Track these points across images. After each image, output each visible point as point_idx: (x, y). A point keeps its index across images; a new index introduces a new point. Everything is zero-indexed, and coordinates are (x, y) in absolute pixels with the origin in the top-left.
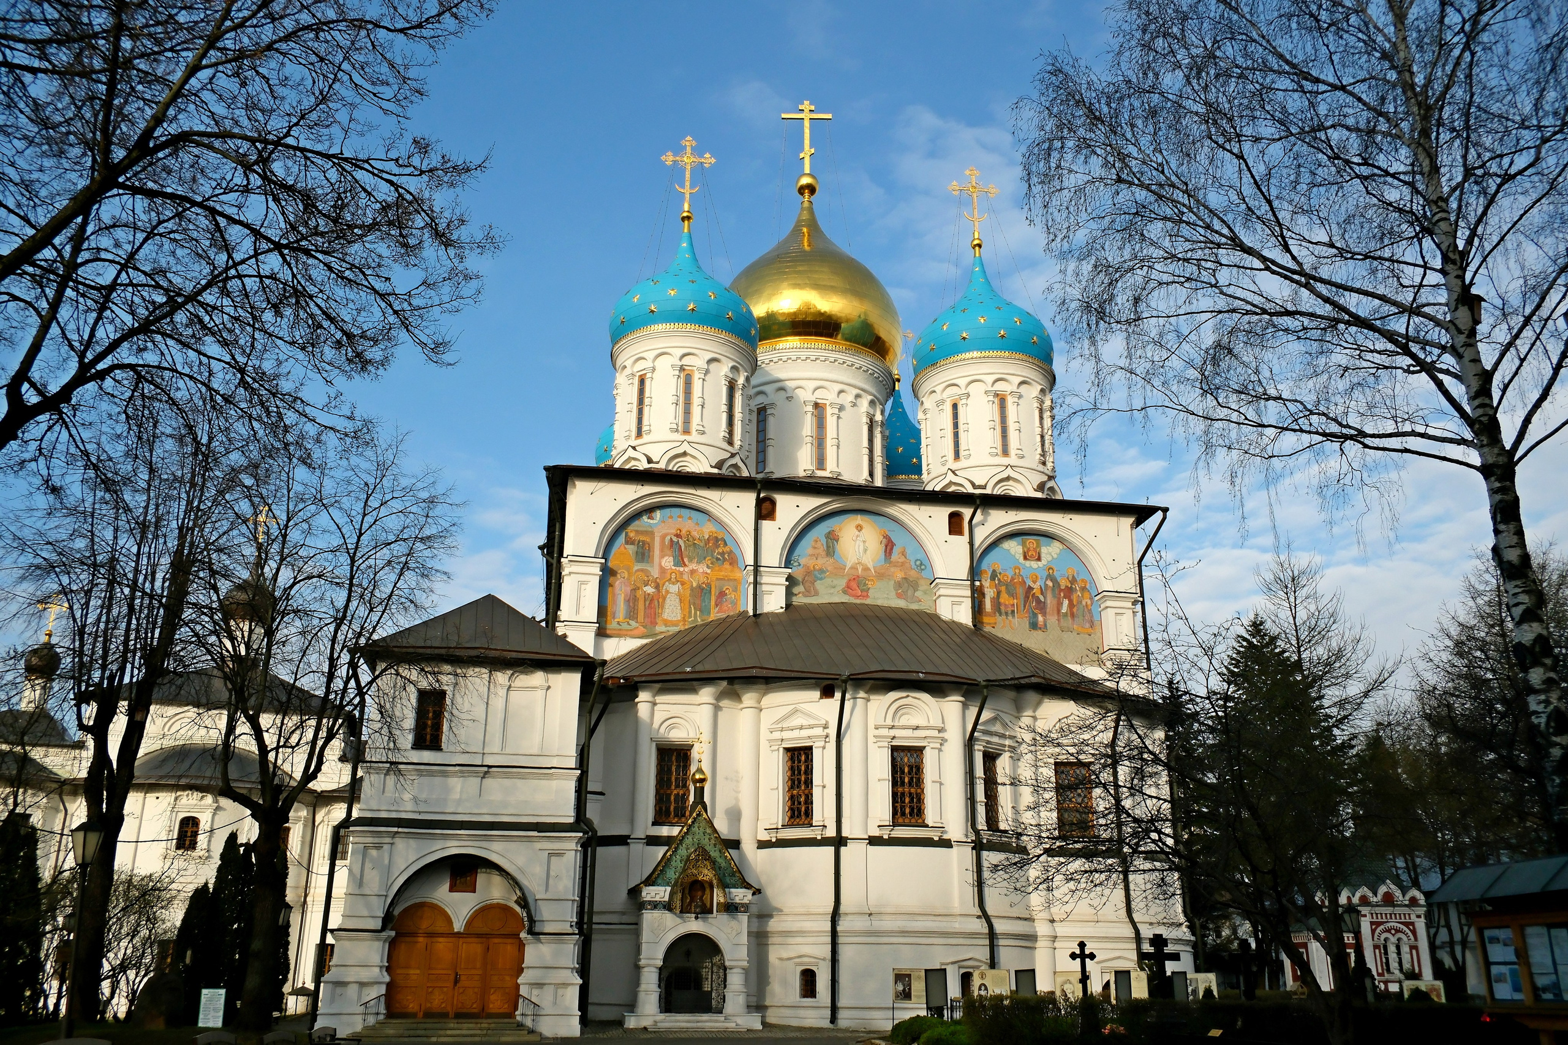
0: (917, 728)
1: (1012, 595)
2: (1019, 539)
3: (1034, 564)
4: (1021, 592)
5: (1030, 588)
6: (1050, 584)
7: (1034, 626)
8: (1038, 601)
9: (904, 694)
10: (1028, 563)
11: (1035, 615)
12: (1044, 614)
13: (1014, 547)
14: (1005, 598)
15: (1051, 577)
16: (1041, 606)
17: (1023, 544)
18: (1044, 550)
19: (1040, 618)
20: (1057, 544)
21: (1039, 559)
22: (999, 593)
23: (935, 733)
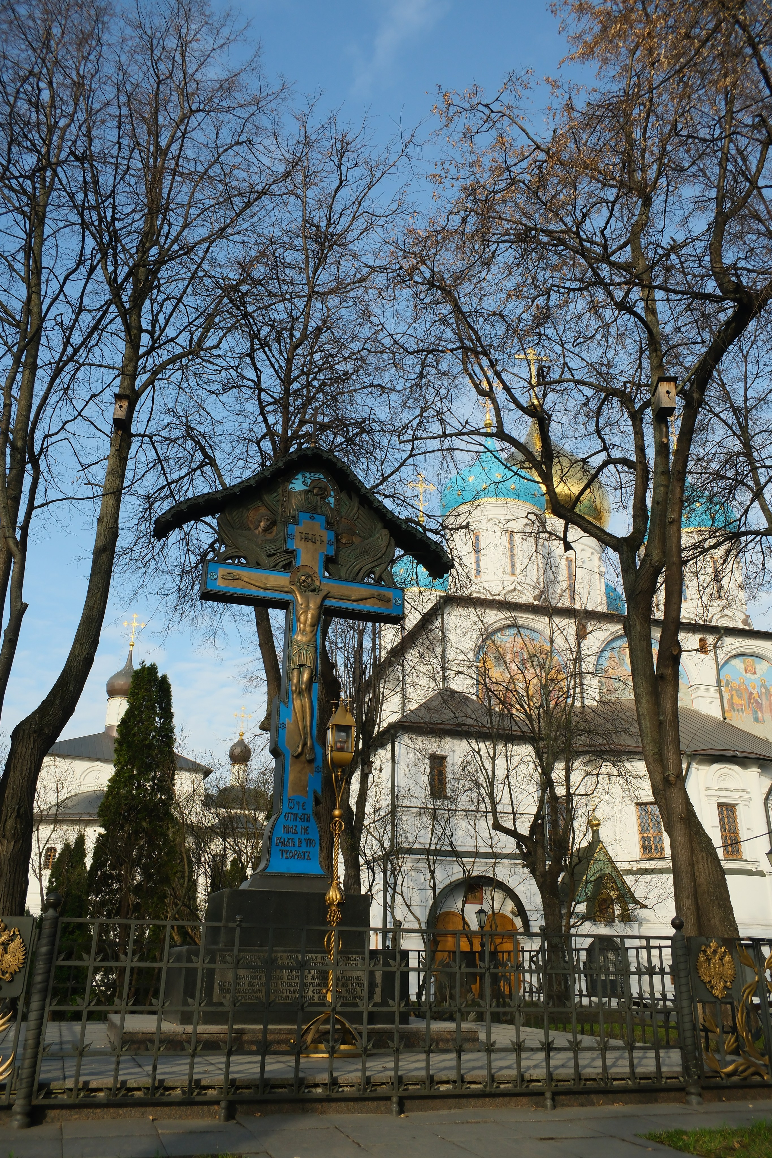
0: (733, 790)
1: (741, 698)
2: (740, 658)
3: (752, 677)
4: (746, 695)
5: (751, 693)
6: (763, 690)
7: (756, 720)
8: (758, 703)
9: (722, 766)
10: (748, 676)
11: (756, 712)
12: (762, 712)
13: (737, 663)
14: (736, 700)
15: (764, 686)
16: (759, 705)
17: (744, 662)
18: (758, 667)
19: (760, 714)
20: (764, 662)
21: (755, 673)
22: (732, 696)
23: (745, 794)
